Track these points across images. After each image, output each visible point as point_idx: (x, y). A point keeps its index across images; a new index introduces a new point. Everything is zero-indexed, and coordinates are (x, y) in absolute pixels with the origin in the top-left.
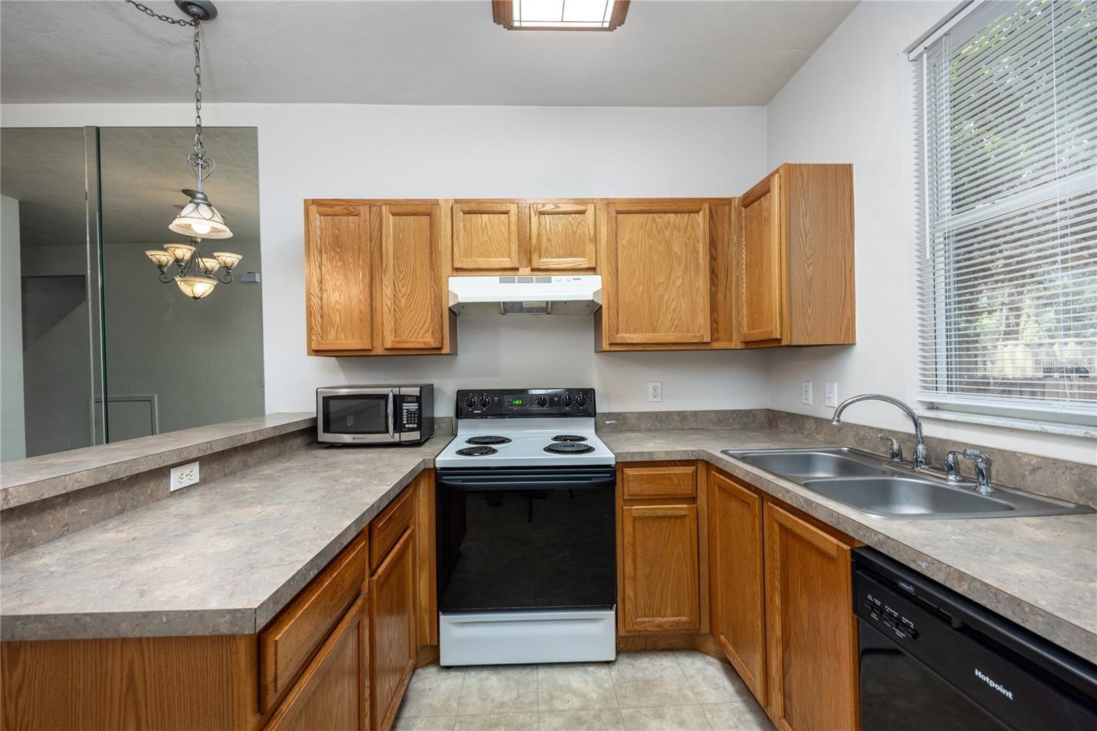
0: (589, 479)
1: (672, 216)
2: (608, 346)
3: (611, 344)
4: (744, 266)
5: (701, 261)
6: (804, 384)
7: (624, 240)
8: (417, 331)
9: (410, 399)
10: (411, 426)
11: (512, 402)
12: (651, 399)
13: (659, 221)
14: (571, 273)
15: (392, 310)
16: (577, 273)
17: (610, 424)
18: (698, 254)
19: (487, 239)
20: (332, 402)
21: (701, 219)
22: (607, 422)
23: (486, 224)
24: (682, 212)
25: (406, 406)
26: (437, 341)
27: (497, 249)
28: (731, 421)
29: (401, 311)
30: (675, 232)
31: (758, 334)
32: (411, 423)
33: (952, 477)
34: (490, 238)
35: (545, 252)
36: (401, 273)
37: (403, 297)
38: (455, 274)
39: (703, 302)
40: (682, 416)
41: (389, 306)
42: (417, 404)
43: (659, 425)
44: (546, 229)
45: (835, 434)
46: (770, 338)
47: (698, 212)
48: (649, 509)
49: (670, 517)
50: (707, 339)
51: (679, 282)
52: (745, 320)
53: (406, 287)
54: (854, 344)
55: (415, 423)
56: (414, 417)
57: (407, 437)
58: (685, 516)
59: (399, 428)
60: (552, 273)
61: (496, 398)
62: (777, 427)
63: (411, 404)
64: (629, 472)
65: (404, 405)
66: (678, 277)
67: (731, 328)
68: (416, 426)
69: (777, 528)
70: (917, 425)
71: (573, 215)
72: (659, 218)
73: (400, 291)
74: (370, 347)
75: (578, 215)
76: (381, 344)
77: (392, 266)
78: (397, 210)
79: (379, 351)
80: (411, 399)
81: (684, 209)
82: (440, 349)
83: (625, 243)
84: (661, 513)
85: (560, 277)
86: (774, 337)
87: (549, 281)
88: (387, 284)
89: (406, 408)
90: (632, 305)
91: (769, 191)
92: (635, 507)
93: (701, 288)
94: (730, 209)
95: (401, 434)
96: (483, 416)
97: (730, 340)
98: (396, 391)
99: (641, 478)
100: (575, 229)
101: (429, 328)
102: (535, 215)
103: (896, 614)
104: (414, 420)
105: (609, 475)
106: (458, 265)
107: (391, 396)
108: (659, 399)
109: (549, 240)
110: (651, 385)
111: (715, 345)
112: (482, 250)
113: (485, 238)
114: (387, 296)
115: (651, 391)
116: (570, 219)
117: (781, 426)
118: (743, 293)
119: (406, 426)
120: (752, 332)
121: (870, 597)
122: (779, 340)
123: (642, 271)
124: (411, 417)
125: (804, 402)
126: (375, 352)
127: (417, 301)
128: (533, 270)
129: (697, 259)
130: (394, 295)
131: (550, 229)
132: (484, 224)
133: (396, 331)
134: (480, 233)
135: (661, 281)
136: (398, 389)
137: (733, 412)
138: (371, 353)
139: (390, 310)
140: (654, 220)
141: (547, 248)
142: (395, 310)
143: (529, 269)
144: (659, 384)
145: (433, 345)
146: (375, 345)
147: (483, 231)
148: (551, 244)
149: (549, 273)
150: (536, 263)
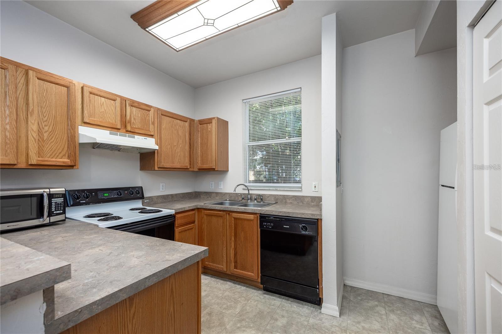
0: (167, 221)
1: (179, 121)
3: (158, 168)
4: (199, 144)
5: (187, 139)
6: (211, 183)
7: (164, 126)
8: (57, 154)
9: (57, 196)
10: (58, 212)
11: (103, 195)
12: (161, 190)
13: (175, 122)
14: (143, 135)
15: (37, 140)
16: (146, 136)
17: (147, 202)
18: (186, 136)
19: (104, 111)
21: (187, 124)
22: (145, 201)
23: (103, 102)
24: (182, 121)
25: (54, 200)
26: (72, 162)
27: (109, 117)
28: (186, 197)
29: (43, 141)
30: (180, 127)
31: (205, 166)
32: (58, 210)
33: (255, 201)
34: (105, 110)
35: (133, 124)
36: (44, 117)
37: (46, 132)
38: (83, 124)
39: (187, 154)
40: (172, 196)
41: (34, 136)
42: (63, 199)
43: (164, 200)
44: (133, 113)
45: (223, 196)
46: (211, 168)
47: (186, 122)
48: (183, 228)
49: (188, 230)
50: (189, 167)
51: (181, 146)
52: (200, 161)
53: (48, 127)
54: (228, 171)
55: (61, 210)
56: (61, 206)
57: (53, 219)
58: (192, 228)
59: (50, 214)
60: (135, 134)
61: (94, 194)
62: (200, 197)
63: (58, 199)
64: (177, 216)
65: (52, 199)
66: (180, 144)
67: (194, 164)
68: (62, 211)
69: (233, 219)
70: (249, 191)
71: (145, 111)
72: (175, 121)
73: (43, 129)
74: (14, 163)
75: (147, 111)
76: (24, 160)
77: (36, 111)
78: (40, 76)
79: (23, 165)
80: (59, 196)
81: (183, 120)
83: (164, 128)
84: (187, 229)
85: (138, 137)
86: (213, 168)
87: (134, 137)
88: (33, 122)
89: (54, 201)
90: (166, 153)
91: (211, 123)
92: (179, 229)
93: (187, 149)
94: (194, 123)
95: (51, 218)
96: (87, 204)
97: (194, 168)
99: (181, 218)
100: (146, 117)
101: (66, 153)
102: (129, 106)
103: (270, 224)
104: (61, 208)
105: (173, 218)
106: (86, 120)
107: (45, 194)
108: (164, 190)
109: (134, 119)
110: (161, 185)
111: (190, 169)
112: (101, 116)
113: (103, 110)
114: (32, 130)
115: (161, 187)
116: (144, 112)
117: (202, 197)
118: (199, 153)
119: (55, 212)
120: (203, 166)
121: (264, 223)
122: (214, 169)
123: (169, 140)
124: (58, 207)
125: (211, 188)
126: (19, 166)
127: (57, 136)
128: (127, 131)
129: (186, 138)
130: (38, 130)
131: (135, 114)
132: (102, 103)
133: (39, 154)
135: (175, 144)
136: (48, 190)
137: (187, 193)
138: (15, 167)
139: (35, 140)
140: (173, 121)
141: (134, 122)
142: (39, 140)
143: (125, 130)
144: (164, 184)
145: (70, 164)
146: (19, 161)
147: (101, 106)
148: (135, 121)
149: (134, 134)
150: (129, 128)
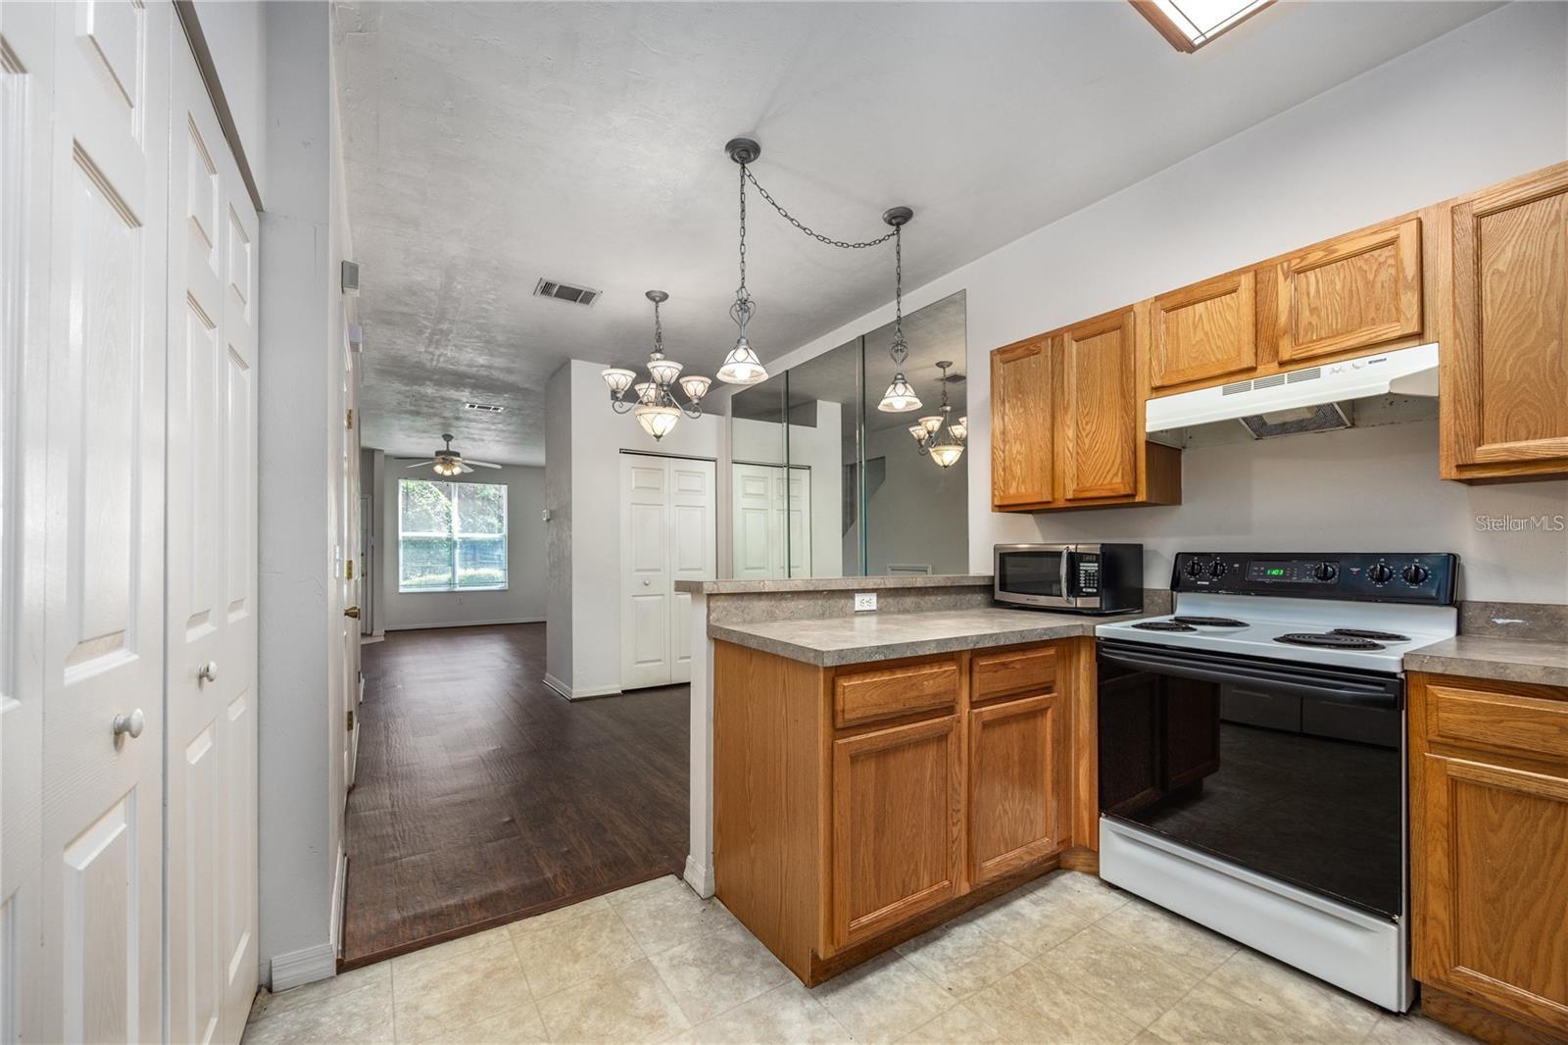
2: (1454, 470)
3: (1464, 466)
7: (1502, 260)
8: (1104, 474)
9: (1088, 558)
10: (1090, 590)
11: (1265, 572)
14: (1363, 353)
15: (1074, 455)
16: (1375, 350)
19: (1203, 336)
20: (1007, 559)
23: (1201, 315)
25: (1084, 566)
26: (1128, 487)
27: (1218, 347)
29: (1084, 453)
32: (1089, 587)
34: (1206, 334)
35: (1306, 330)
36: (1085, 408)
37: (1086, 436)
38: (1154, 395)
41: (1071, 449)
42: (1098, 564)
44: (1308, 294)
53: (1090, 423)
55: (1093, 587)
56: (1093, 580)
57: (1080, 603)
59: (1074, 590)
60: (1319, 362)
61: (1236, 565)
63: (1090, 564)
65: (1082, 564)
68: (1096, 590)
71: (1366, 256)
73: (1084, 429)
74: (1050, 499)
75: (1378, 252)
76: (1062, 494)
77: (1075, 401)
78: (1079, 334)
79: (1061, 504)
80: (1090, 558)
82: (1133, 496)
83: (1504, 267)
85: (1336, 366)
87: (1317, 375)
88: (1069, 423)
89: (1083, 568)
90: (1524, 385)
95: (1076, 598)
96: (1212, 589)
98: (1072, 548)
100: (1371, 277)
101: (1118, 470)
102: (1286, 277)
104: (1095, 584)
106: (1157, 383)
107: (1065, 554)
109: (1314, 310)
112: (1193, 355)
113: (1199, 336)
114: (1068, 437)
116: (1360, 263)
119: (1084, 590)
124: (1090, 580)
126: (1056, 505)
127: (1104, 438)
128: (1282, 364)
130: (1077, 436)
131: (1318, 291)
132: (1197, 319)
133: (1077, 477)
134: (1192, 330)
136: (1074, 547)
138: (1052, 506)
139: (1071, 454)
141: (1309, 323)
142: (1078, 453)
143: (1276, 364)
145: (1125, 492)
146: (1056, 496)
147: (1195, 327)
148: (1319, 316)
149: (1313, 363)
150: (1286, 353)
